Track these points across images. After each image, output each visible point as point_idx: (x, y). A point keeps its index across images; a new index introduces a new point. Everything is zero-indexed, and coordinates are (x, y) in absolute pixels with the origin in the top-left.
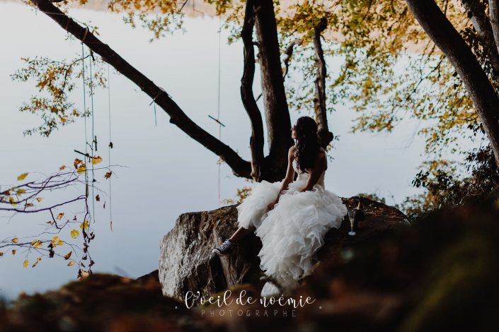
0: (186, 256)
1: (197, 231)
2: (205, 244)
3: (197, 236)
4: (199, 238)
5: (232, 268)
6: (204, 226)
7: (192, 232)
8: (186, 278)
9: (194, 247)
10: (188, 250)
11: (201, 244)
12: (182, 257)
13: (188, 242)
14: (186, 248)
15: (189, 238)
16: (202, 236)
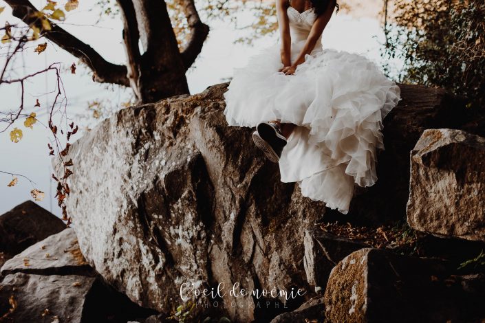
0: (136, 165)
1: (151, 129)
2: (171, 144)
3: (152, 136)
4: (157, 137)
5: (230, 168)
6: (166, 120)
7: (144, 131)
8: (143, 194)
9: (147, 152)
10: (138, 157)
11: (162, 145)
12: (128, 167)
13: (137, 146)
14: (134, 155)
15: (138, 140)
16: (163, 135)
